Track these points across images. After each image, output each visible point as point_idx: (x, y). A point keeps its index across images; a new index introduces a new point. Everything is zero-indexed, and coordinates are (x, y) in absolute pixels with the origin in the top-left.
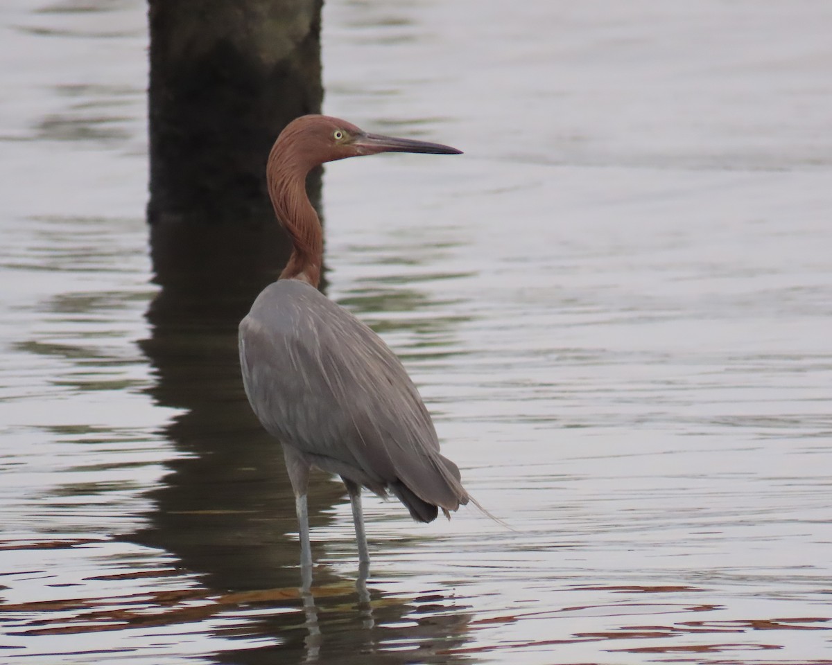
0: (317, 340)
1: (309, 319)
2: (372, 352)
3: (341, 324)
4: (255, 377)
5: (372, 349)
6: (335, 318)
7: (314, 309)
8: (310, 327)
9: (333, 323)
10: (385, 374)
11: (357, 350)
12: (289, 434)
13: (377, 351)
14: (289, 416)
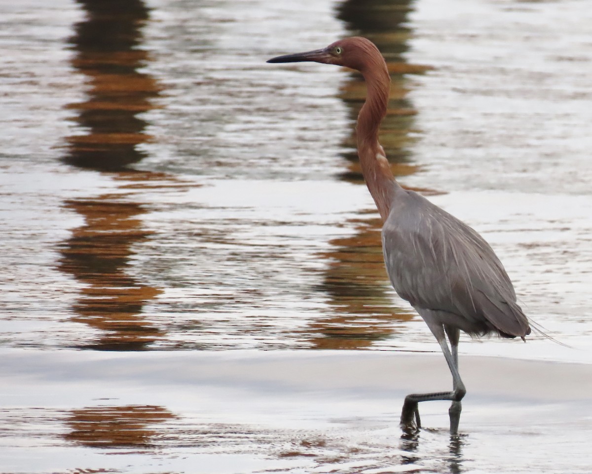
0: (431, 233)
1: (428, 221)
2: (470, 239)
3: (451, 224)
4: (391, 261)
5: (471, 238)
6: (447, 220)
7: (433, 215)
8: (428, 225)
9: (445, 223)
10: (477, 252)
11: (460, 239)
12: (413, 297)
13: (474, 239)
14: (412, 284)
